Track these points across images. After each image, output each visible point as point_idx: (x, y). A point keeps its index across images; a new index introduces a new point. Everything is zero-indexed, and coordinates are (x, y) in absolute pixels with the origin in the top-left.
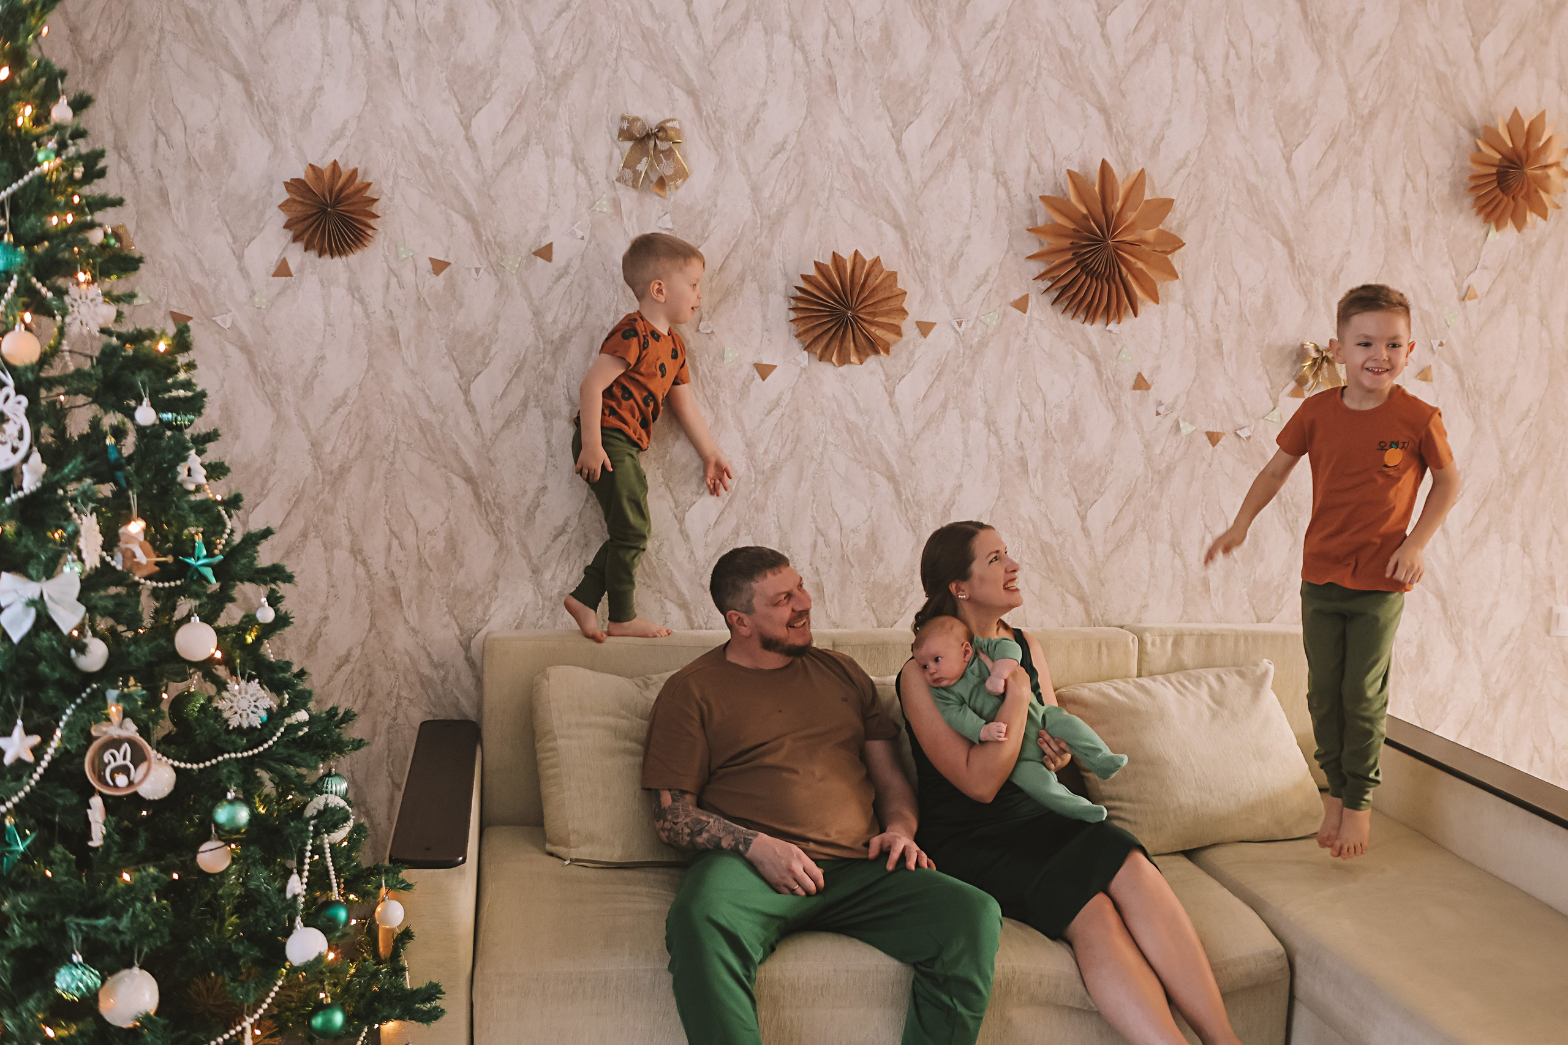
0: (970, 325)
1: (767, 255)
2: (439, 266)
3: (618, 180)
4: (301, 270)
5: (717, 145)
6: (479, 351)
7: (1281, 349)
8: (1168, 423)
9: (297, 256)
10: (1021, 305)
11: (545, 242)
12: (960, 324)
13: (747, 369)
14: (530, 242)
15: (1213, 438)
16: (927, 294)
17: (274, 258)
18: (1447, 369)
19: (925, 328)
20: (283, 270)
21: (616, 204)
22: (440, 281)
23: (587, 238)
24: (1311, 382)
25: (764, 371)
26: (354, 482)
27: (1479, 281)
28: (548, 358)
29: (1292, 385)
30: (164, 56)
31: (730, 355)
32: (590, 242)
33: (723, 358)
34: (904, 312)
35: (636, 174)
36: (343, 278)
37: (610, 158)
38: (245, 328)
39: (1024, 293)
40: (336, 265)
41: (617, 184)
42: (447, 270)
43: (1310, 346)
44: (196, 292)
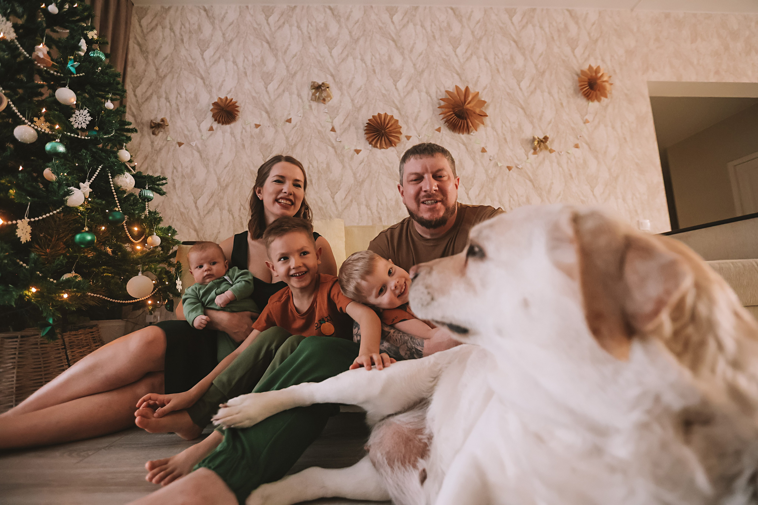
0: (423, 136)
1: (357, 118)
2: (257, 126)
3: (311, 100)
4: (217, 129)
5: (340, 89)
6: (269, 150)
7: (527, 140)
8: (492, 163)
9: (215, 125)
10: (439, 130)
11: (289, 118)
12: (419, 136)
13: (352, 151)
14: (285, 118)
15: (509, 168)
16: (408, 127)
17: (209, 126)
18: (584, 144)
19: (408, 138)
20: (211, 129)
21: (310, 106)
22: (257, 130)
23: (302, 116)
24: (538, 149)
25: (358, 151)
26: (230, 190)
27: (589, 117)
28: (290, 150)
29: (532, 151)
30: (181, 74)
31: (346, 147)
32: (303, 117)
33: (344, 148)
34: (401, 133)
35: (316, 96)
36: (229, 131)
37: (309, 94)
38: (199, 146)
39: (439, 126)
40: (227, 127)
41: (311, 101)
42: (260, 127)
43: (536, 137)
44: (186, 136)
